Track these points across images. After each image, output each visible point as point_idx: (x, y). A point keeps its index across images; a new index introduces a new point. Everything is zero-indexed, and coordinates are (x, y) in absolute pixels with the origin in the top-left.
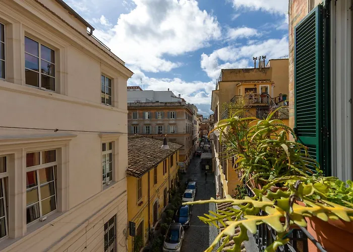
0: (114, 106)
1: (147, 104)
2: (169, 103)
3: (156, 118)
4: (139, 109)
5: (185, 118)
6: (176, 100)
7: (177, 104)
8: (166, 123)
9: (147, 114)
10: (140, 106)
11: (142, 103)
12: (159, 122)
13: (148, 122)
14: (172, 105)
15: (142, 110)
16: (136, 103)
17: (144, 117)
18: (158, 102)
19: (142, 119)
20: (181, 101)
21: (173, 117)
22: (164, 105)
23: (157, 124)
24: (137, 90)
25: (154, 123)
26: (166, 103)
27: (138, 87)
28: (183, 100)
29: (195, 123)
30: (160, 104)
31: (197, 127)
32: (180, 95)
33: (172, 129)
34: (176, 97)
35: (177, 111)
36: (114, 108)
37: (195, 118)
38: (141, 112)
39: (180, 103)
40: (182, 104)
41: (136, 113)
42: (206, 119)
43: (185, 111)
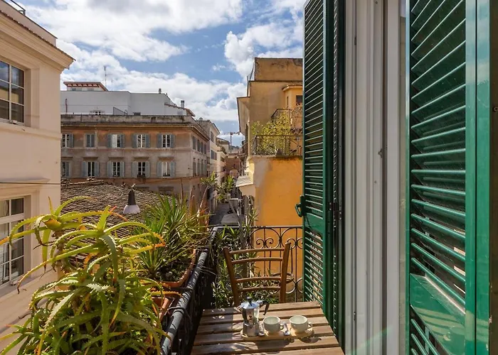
0: (28, 125)
1: (115, 119)
2: (159, 117)
3: (134, 145)
4: (99, 129)
5: (191, 146)
6: (175, 112)
7: (175, 120)
8: (154, 157)
9: (115, 138)
10: (102, 122)
11: (105, 116)
12: (139, 155)
13: (117, 154)
14: (165, 121)
15: (105, 129)
16: (92, 116)
17: (108, 143)
18: (138, 114)
19: (105, 148)
20: (185, 113)
21: (168, 145)
22: (149, 120)
23: (136, 159)
24: (95, 89)
25: (129, 157)
26: (154, 118)
27: (98, 84)
28: (188, 111)
29: (214, 156)
30: (141, 120)
31: (218, 164)
32: (183, 102)
33: (164, 168)
34: (175, 106)
35: (176, 133)
36: (28, 130)
37: (213, 146)
38: (104, 133)
39: (182, 117)
40: (186, 119)
41: (93, 136)
42: (237, 148)
43: (191, 133)
